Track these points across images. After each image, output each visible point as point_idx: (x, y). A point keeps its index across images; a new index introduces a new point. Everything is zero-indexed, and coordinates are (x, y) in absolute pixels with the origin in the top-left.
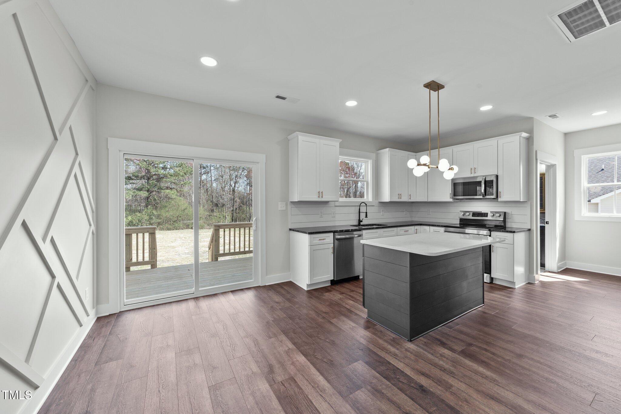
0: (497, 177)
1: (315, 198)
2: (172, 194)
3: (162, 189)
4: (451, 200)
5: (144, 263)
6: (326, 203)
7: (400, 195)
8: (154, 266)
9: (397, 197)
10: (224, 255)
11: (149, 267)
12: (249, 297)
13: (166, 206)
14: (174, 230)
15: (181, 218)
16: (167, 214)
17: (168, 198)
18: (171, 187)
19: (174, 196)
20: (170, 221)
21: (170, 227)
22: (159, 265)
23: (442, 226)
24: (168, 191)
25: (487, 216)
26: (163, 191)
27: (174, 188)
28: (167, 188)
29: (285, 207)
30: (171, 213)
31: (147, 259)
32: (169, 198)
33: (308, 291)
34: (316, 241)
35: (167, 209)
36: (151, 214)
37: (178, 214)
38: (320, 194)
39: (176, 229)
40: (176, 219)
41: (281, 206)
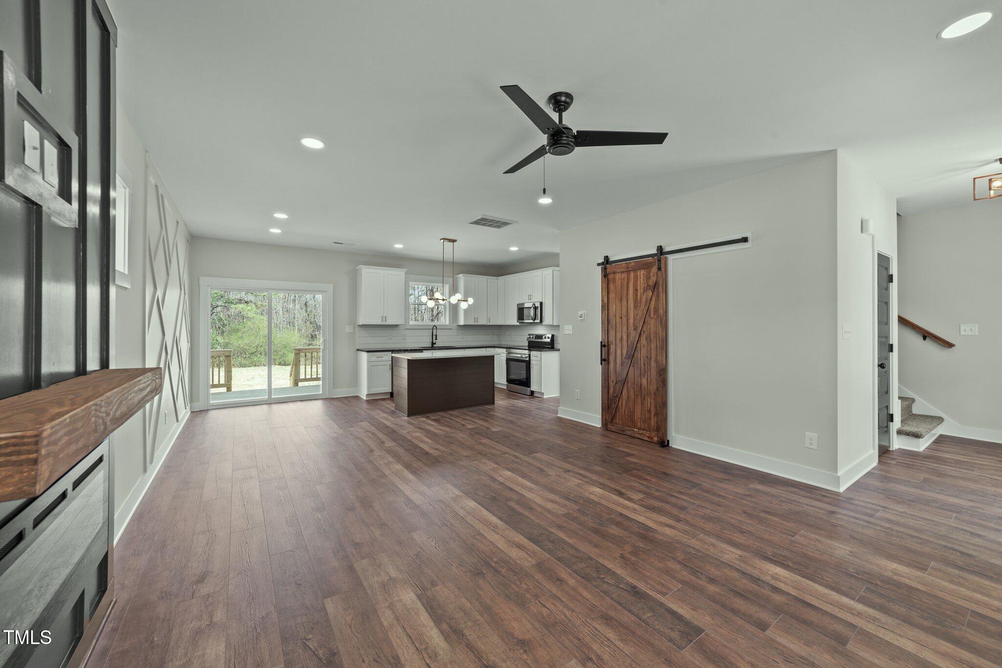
0: (541, 304)
1: (379, 322)
2: (249, 310)
3: (232, 303)
4: (518, 324)
5: (219, 386)
6: (396, 326)
7: (476, 319)
8: (229, 389)
9: (473, 321)
10: (306, 380)
11: (224, 390)
12: (317, 406)
13: (238, 330)
14: (251, 366)
15: (262, 349)
16: (240, 342)
17: (241, 316)
18: (246, 299)
19: (251, 315)
20: (245, 353)
21: (244, 362)
22: (234, 389)
23: (503, 348)
24: (241, 306)
25: (542, 338)
26: (233, 305)
27: (251, 301)
28: (240, 301)
29: (353, 329)
30: (246, 341)
31: (222, 382)
32: (243, 317)
33: (367, 401)
34: (374, 359)
35: (240, 334)
36: (215, 341)
37: (257, 342)
38: (384, 318)
39: (255, 366)
40: (254, 350)
41: (348, 329)
